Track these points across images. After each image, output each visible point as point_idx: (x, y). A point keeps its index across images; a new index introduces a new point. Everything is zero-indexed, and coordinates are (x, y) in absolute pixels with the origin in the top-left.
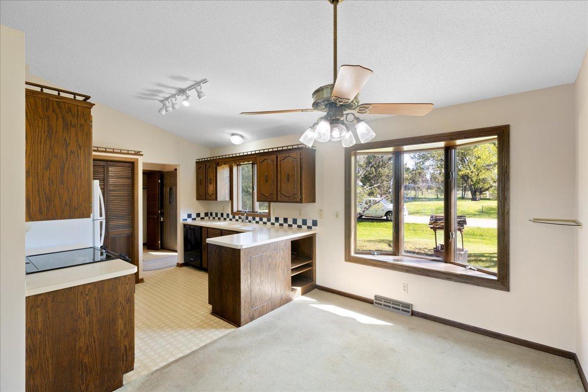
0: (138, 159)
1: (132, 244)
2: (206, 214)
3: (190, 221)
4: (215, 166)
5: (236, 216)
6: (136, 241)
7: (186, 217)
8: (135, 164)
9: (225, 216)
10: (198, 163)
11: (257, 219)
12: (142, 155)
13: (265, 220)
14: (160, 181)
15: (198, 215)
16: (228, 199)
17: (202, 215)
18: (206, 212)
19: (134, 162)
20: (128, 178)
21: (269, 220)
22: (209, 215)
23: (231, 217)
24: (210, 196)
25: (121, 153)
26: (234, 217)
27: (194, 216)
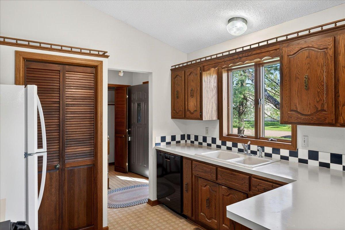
0: (102, 62)
1: (94, 180)
2: (183, 137)
3: (163, 147)
4: (199, 72)
5: (227, 142)
6: (99, 176)
7: (159, 140)
8: (99, 68)
9: (209, 141)
10: (174, 71)
11: (268, 150)
12: (107, 57)
13: (285, 152)
14: (127, 97)
15: (173, 138)
16: (215, 117)
17: (178, 138)
18: (182, 134)
19: (97, 66)
20: (90, 88)
21: (294, 154)
22: (186, 138)
23: (219, 142)
24: (192, 113)
25: (80, 53)
26: (224, 143)
27: (169, 139)
